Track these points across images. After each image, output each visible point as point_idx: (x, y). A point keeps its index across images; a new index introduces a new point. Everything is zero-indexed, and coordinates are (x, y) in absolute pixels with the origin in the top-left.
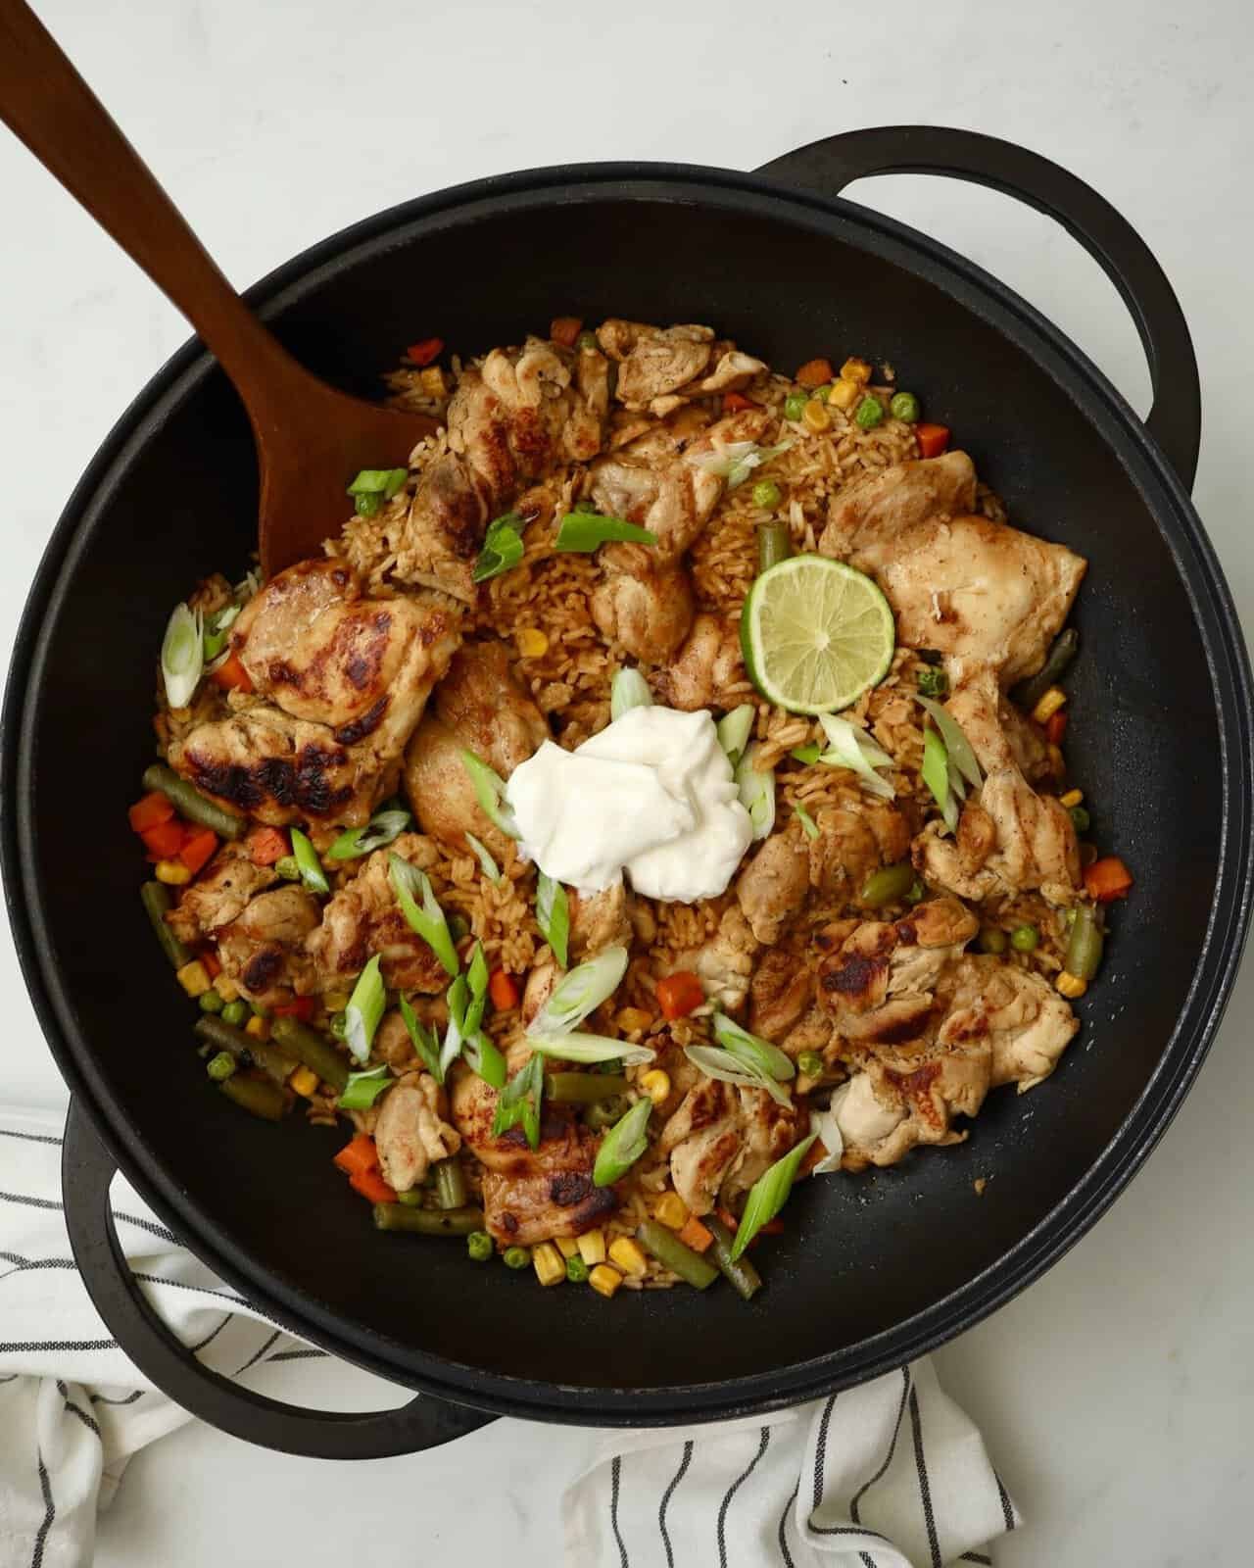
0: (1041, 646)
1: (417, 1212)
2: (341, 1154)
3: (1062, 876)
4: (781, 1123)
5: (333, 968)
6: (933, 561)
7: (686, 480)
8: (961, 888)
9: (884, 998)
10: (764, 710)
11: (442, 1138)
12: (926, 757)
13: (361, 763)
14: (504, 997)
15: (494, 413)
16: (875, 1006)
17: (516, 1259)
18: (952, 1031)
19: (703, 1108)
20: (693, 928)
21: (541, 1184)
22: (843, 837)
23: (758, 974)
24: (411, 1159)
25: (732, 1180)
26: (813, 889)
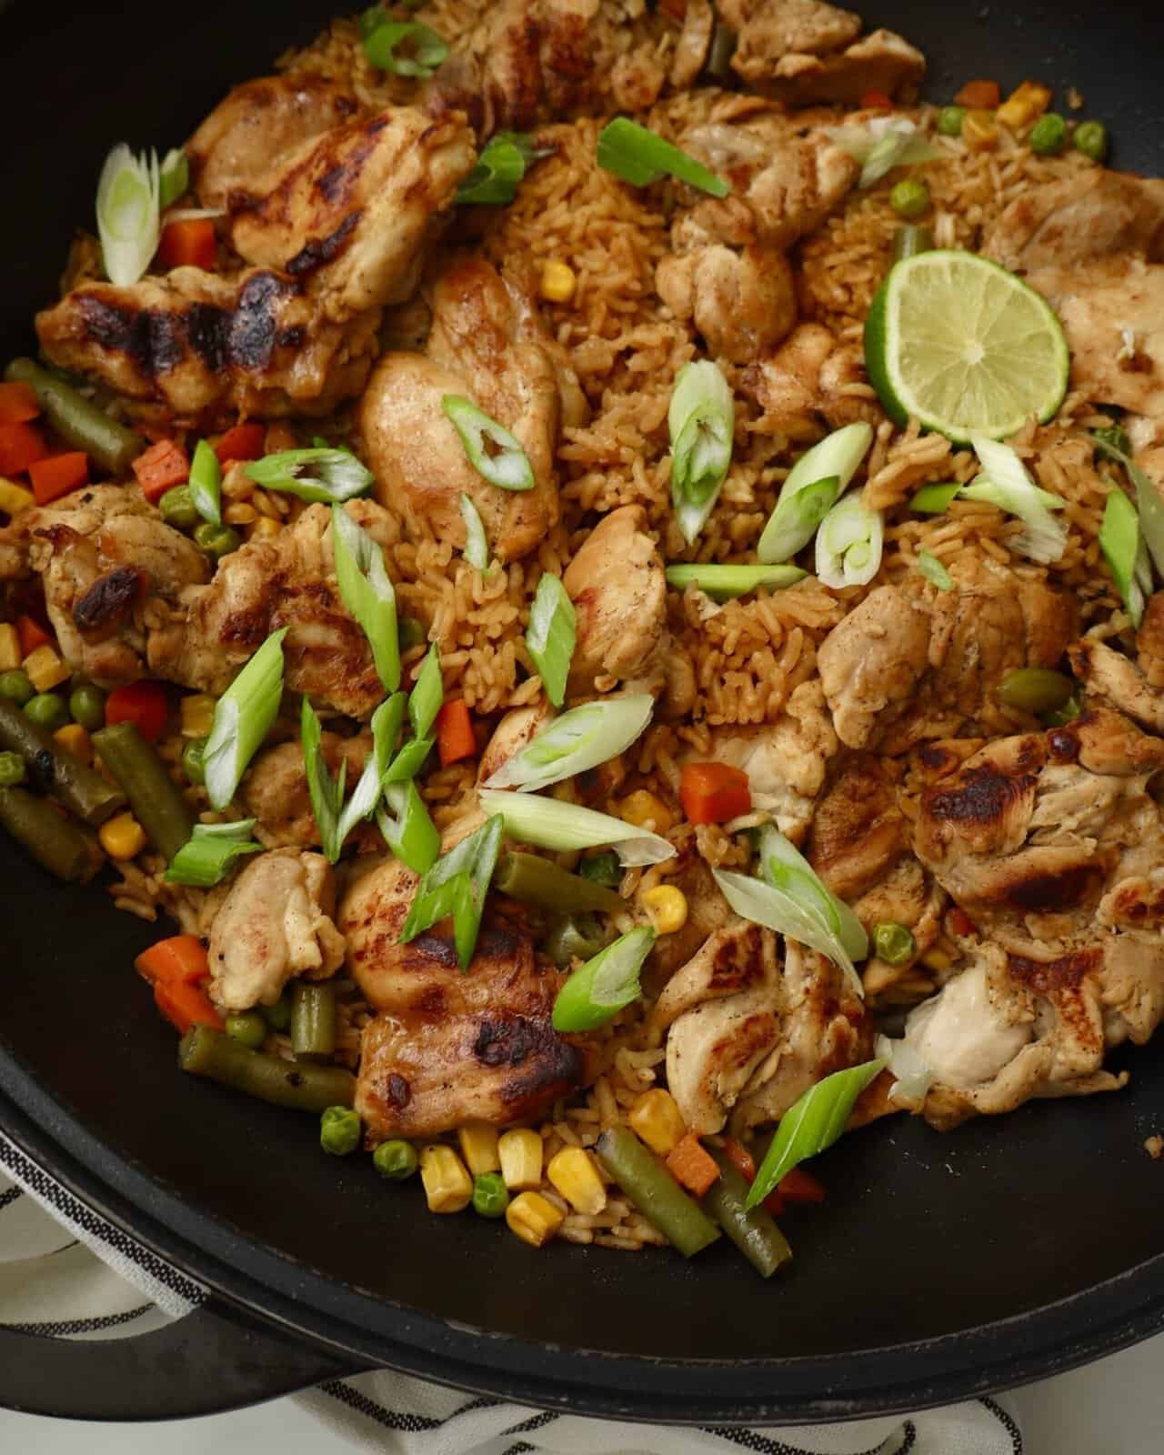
1: (253, 1053)
2: (151, 950)
4: (841, 1020)
5: (214, 635)
6: (1125, 298)
7: (809, 155)
9: (1023, 834)
10: (885, 429)
11: (318, 938)
12: (1106, 516)
14: (456, 743)
16: (1008, 847)
17: (394, 1156)
18: (1123, 899)
19: (731, 960)
20: (750, 697)
21: (463, 1031)
22: (984, 597)
23: (829, 799)
24: (264, 955)
25: (757, 1093)
26: (930, 672)
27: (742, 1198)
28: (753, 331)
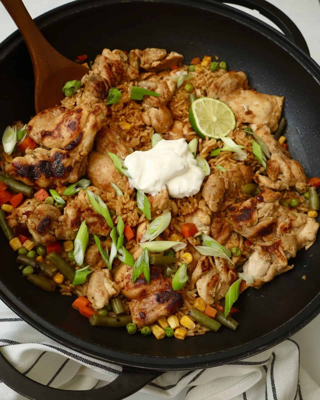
0: (277, 121)
1: (107, 317)
2: (75, 302)
3: (302, 178)
4: (231, 271)
5: (69, 226)
6: (242, 99)
7: (165, 83)
8: (272, 186)
9: (257, 220)
10: (200, 140)
11: (113, 287)
12: (253, 147)
13: (74, 158)
14: (130, 235)
15: (107, 61)
16: (255, 223)
17: (146, 330)
18: (281, 228)
19: (205, 265)
20: (190, 207)
21: (153, 297)
22: (233, 171)
23: (213, 225)
24: (103, 294)
25: (218, 292)
26: (227, 191)
27: (224, 315)
28: (166, 125)
